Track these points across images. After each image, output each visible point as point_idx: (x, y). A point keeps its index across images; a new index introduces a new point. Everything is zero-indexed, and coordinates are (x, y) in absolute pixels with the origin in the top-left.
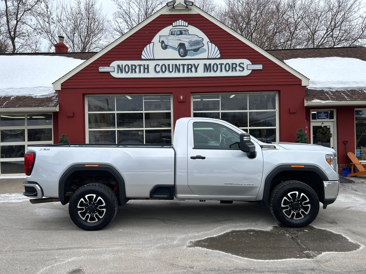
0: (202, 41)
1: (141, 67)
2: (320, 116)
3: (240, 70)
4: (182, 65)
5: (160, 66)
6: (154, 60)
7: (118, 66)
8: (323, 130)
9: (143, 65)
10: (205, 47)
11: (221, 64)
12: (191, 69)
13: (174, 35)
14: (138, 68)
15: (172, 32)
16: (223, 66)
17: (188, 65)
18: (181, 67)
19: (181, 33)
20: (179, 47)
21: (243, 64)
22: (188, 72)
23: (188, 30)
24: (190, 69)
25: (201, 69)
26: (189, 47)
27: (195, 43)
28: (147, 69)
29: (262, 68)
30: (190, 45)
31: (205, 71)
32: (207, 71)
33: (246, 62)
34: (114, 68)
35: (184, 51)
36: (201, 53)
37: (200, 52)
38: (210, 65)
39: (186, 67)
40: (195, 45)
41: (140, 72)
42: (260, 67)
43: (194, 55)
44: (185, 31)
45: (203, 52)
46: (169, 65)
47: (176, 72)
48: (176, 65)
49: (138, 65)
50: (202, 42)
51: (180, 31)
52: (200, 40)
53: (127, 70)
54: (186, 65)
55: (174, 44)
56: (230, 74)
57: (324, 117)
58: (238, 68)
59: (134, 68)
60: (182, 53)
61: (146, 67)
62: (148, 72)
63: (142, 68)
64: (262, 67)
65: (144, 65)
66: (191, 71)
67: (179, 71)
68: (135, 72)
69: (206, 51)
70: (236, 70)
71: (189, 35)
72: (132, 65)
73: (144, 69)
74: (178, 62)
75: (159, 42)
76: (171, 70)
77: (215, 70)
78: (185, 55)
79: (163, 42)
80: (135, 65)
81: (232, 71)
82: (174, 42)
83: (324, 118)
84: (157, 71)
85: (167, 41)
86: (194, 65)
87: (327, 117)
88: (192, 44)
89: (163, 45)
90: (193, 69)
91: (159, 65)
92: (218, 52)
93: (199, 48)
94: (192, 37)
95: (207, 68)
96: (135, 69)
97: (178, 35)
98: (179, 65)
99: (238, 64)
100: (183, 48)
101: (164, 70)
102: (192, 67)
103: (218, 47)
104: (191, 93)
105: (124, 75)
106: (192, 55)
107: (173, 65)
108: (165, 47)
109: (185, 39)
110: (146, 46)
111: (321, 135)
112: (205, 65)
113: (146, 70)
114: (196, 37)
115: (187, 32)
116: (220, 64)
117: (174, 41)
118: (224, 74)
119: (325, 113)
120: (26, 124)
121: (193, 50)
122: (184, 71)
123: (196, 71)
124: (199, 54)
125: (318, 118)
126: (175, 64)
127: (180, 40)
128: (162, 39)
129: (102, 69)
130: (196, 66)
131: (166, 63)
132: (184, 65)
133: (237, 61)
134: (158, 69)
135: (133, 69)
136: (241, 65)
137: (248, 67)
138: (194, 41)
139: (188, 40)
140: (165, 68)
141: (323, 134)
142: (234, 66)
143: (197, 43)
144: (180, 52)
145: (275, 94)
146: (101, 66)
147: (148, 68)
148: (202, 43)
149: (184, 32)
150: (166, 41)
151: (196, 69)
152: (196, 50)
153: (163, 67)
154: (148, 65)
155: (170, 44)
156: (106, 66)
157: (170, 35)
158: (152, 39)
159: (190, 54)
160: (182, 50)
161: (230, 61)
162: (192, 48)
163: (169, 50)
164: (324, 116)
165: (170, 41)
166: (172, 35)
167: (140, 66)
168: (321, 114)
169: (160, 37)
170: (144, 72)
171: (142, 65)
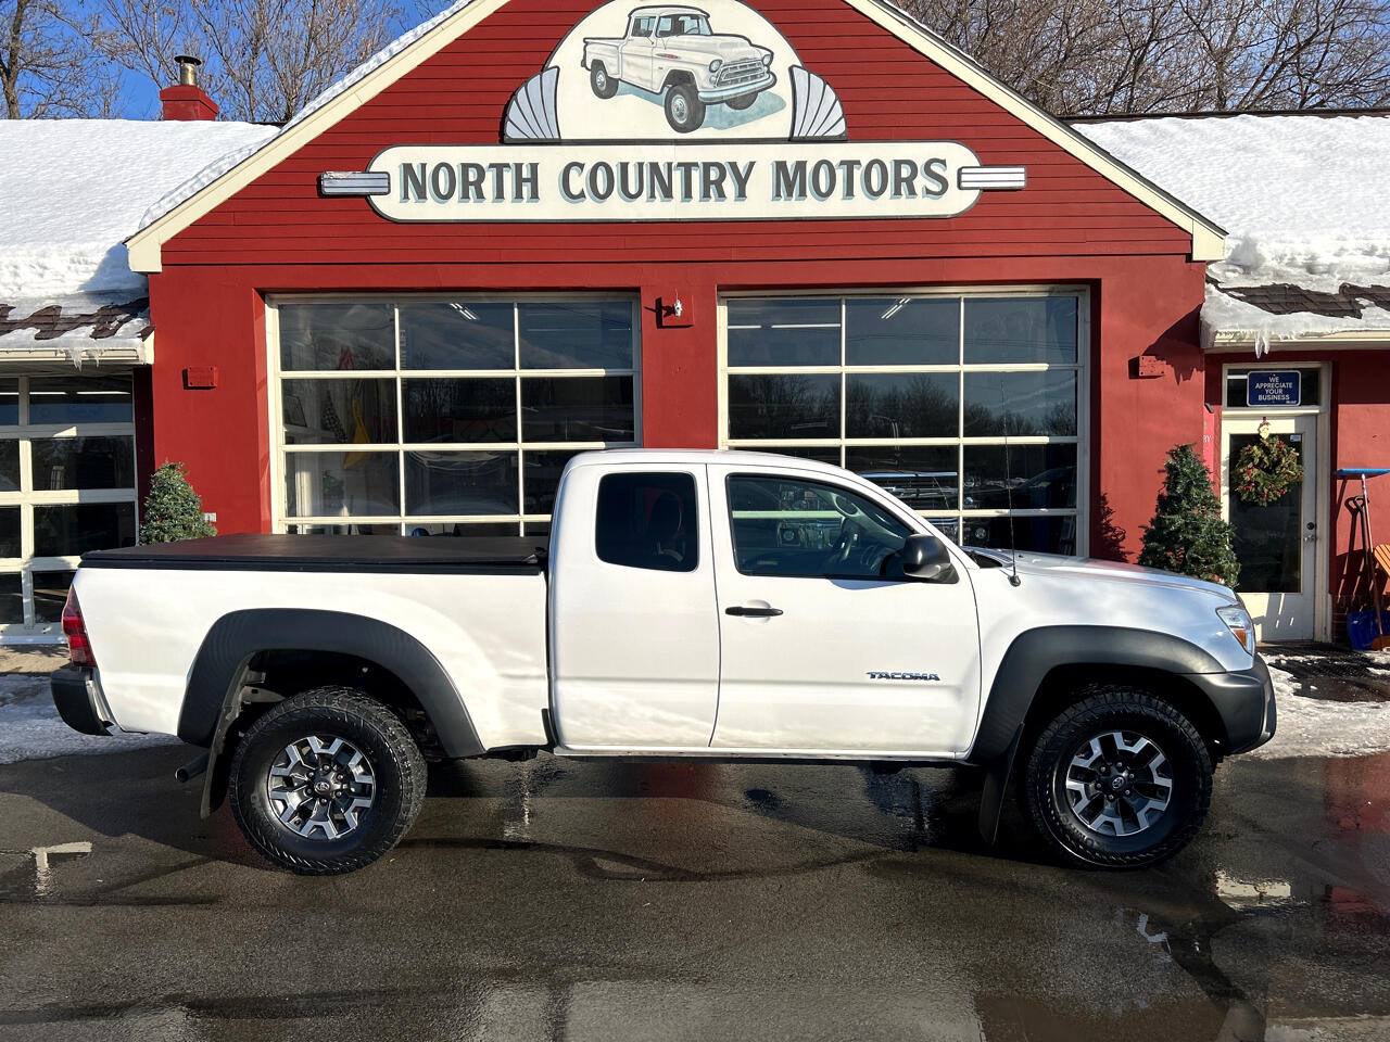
0: (766, 61)
1: (505, 173)
2: (1263, 392)
3: (928, 192)
4: (680, 165)
5: (588, 169)
6: (559, 142)
7: (408, 168)
8: (1267, 451)
9: (513, 168)
10: (783, 89)
11: (850, 165)
12: (719, 183)
13: (648, 34)
14: (490, 176)
15: (638, 21)
16: (858, 174)
17: (707, 166)
18: (677, 176)
19: (678, 28)
20: (670, 89)
21: (943, 162)
22: (706, 195)
23: (708, 16)
24: (713, 182)
25: (762, 183)
26: (711, 86)
27: (739, 70)
28: (528, 181)
29: (1022, 184)
30: (714, 79)
31: (778, 195)
32: (790, 194)
33: (957, 155)
34: (389, 179)
35: (689, 108)
36: (762, 113)
37: (757, 110)
38: (801, 166)
39: (696, 176)
40: (736, 81)
41: (500, 195)
42: (1014, 177)
43: (731, 124)
44: (693, 17)
45: (773, 110)
46: (624, 167)
47: (653, 196)
48: (654, 167)
49: (492, 166)
50: (768, 66)
51: (675, 18)
52: (759, 57)
53: (443, 187)
54: (696, 164)
55: (649, 77)
56: (889, 206)
57: (1277, 398)
58: (921, 182)
59: (473, 175)
60: (681, 115)
61: (526, 174)
62: (535, 195)
63: (509, 178)
64: (1022, 177)
65: (519, 167)
66: (721, 195)
67: (668, 193)
68: (480, 196)
69: (783, 105)
70: (912, 192)
71: (713, 34)
72: (465, 167)
73: (519, 181)
74: (663, 155)
75: (584, 64)
76: (633, 189)
77: (823, 189)
78: (695, 123)
79: (598, 66)
80: (478, 167)
81: (897, 192)
82: (646, 64)
83: (1277, 402)
84: (575, 191)
85: (615, 61)
86: (733, 165)
87: (1294, 398)
88: (725, 73)
89: (601, 78)
90: (729, 185)
91: (581, 166)
92: (838, 111)
93: (755, 94)
94: (723, 45)
95: (788, 180)
96: (478, 184)
97: (664, 34)
98: (670, 165)
99: (920, 165)
100: (685, 93)
101: (602, 189)
102: (722, 176)
103: (834, 89)
104: (721, 288)
105: (430, 210)
106: (725, 124)
107: (641, 165)
108: (607, 88)
109: (692, 55)
110: (524, 81)
111: (1256, 471)
112: (781, 166)
113: (526, 189)
114: (742, 45)
115: (703, 23)
116: (842, 163)
117: (647, 62)
118: (861, 206)
119: (1284, 378)
120: (23, 416)
121: (726, 102)
122: (688, 194)
123: (742, 194)
124: (754, 118)
125: (1255, 401)
126: (651, 164)
127: (672, 57)
128: (595, 52)
129: (338, 182)
130: (742, 170)
131: (614, 156)
132: (687, 167)
133: (919, 152)
134: (578, 182)
135: (472, 184)
136: (935, 168)
137: (964, 177)
138: (734, 63)
139: (709, 58)
140: (609, 180)
141: (1263, 469)
142: (905, 172)
143: (747, 70)
144: (675, 112)
145: (1076, 294)
146: (335, 170)
147: (534, 180)
148: (769, 72)
149: (689, 24)
150: (609, 59)
151: (742, 182)
152: (741, 103)
153: (601, 175)
154: (534, 167)
155: (630, 74)
156: (353, 170)
157: (631, 37)
158: (552, 53)
159: (717, 119)
160: (679, 102)
161: (889, 152)
162: (725, 93)
163: (625, 102)
164: (1281, 391)
165: (628, 64)
166: (640, 35)
167: (500, 168)
168: (1269, 385)
169: (587, 44)
170: (519, 195)
171: (507, 165)
